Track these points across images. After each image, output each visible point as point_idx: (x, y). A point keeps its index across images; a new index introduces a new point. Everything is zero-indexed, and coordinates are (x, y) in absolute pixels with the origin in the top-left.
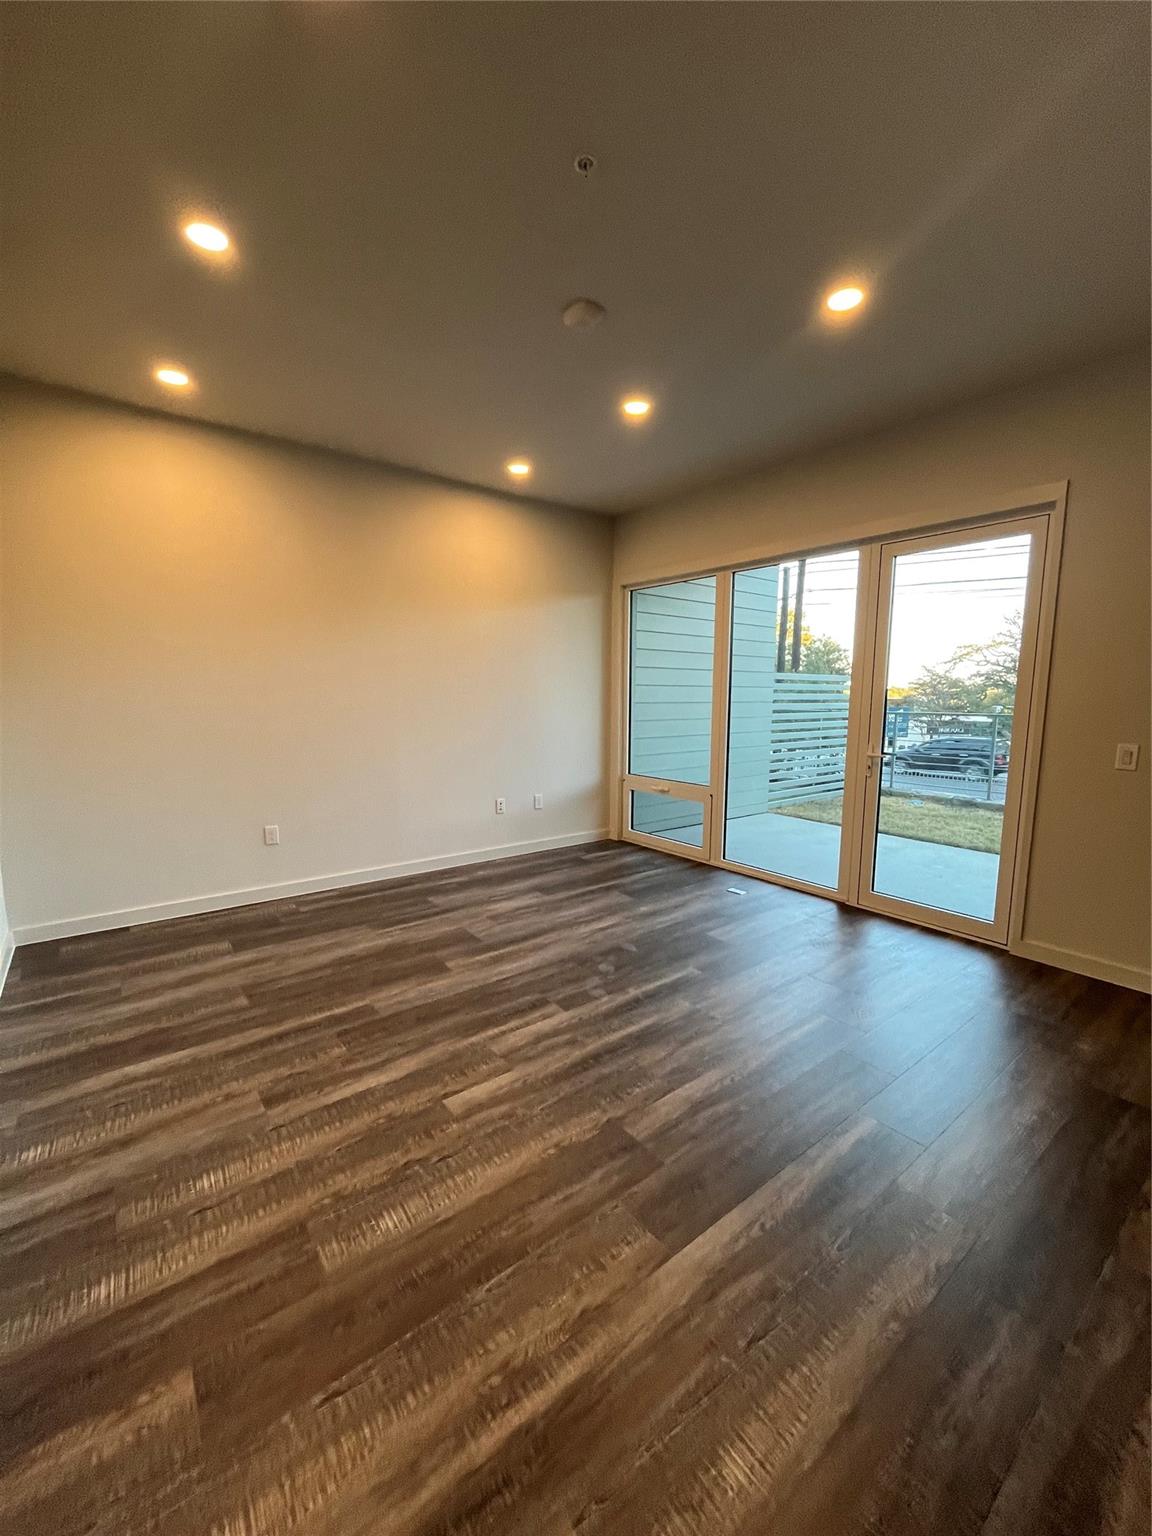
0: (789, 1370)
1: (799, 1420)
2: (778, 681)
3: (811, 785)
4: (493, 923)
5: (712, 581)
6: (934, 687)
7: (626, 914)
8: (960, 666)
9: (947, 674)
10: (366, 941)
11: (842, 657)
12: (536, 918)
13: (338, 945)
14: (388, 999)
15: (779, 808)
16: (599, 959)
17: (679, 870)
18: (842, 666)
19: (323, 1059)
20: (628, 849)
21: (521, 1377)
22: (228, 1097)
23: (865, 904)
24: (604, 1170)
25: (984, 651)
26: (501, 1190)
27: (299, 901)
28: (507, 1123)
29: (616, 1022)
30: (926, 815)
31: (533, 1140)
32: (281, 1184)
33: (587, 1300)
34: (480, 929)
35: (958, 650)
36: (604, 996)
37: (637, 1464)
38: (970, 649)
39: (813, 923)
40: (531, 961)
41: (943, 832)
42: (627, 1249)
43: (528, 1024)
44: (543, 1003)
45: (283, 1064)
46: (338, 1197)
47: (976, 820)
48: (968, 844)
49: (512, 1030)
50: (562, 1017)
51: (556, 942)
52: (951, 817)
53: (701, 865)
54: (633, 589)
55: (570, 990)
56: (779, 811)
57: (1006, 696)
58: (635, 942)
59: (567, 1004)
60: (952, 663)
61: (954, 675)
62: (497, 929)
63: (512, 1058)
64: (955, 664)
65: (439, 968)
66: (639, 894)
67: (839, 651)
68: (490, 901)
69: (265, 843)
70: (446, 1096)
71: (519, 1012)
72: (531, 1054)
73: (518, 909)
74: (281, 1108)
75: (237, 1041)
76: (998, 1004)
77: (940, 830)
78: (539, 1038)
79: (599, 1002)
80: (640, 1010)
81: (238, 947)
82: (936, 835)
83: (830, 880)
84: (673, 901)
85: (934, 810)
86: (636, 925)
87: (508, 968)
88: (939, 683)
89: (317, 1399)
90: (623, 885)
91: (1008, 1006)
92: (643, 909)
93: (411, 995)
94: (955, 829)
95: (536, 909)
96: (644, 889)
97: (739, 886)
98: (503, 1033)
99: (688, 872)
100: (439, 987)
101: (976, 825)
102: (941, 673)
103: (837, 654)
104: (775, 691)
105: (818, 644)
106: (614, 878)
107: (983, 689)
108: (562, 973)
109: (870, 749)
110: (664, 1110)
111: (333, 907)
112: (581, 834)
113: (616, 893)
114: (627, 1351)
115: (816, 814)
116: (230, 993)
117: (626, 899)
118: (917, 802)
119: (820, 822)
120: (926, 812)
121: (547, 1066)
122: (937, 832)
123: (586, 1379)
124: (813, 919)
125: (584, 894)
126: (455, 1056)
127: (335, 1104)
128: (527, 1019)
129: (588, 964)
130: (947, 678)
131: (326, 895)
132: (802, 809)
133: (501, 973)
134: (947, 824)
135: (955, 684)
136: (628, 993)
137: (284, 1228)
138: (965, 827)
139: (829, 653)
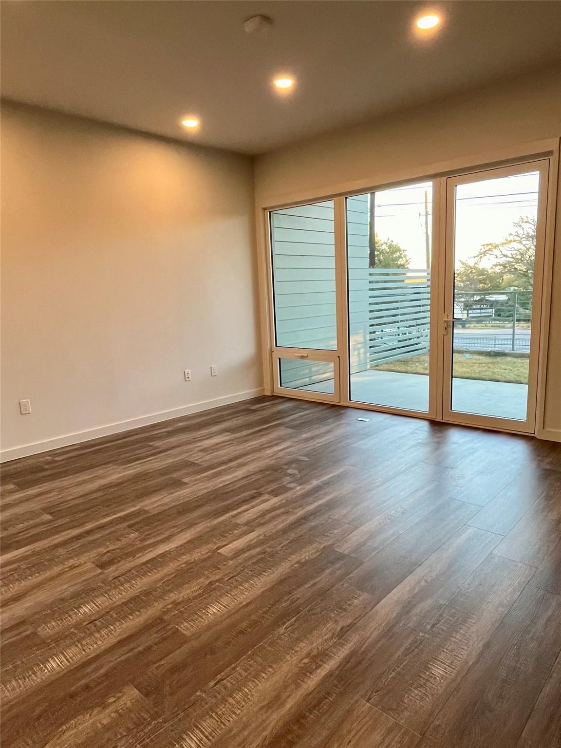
0: (454, 633)
1: (464, 649)
2: (370, 275)
3: (395, 349)
4: (205, 454)
5: (331, 204)
6: (468, 275)
7: (294, 440)
8: (485, 259)
9: (476, 266)
10: (116, 474)
11: (402, 256)
12: (232, 448)
13: (98, 477)
14: (153, 504)
15: (377, 366)
16: (286, 467)
17: (320, 411)
18: (402, 263)
19: (124, 541)
20: (280, 400)
21: (318, 658)
22: (72, 568)
23: (446, 420)
24: (330, 570)
25: (500, 247)
26: (274, 586)
27: (53, 453)
28: (263, 556)
29: (310, 499)
30: (475, 363)
31: (283, 562)
32: (136, 603)
33: (342, 624)
34: (197, 458)
35: (482, 247)
36: (298, 486)
37: (390, 677)
38: (490, 247)
39: (416, 433)
40: (240, 473)
41: (487, 373)
42: (355, 601)
43: (253, 507)
44: (260, 494)
45: (100, 546)
46: (176, 604)
47: (507, 364)
48: (503, 379)
49: (245, 511)
50: (275, 501)
51: (253, 461)
52: (491, 363)
53: (334, 406)
54: (270, 210)
55: (273, 486)
56: (377, 368)
57: (516, 280)
58: (307, 455)
59: (275, 493)
60: (479, 258)
61: (481, 266)
62: (208, 457)
63: (251, 526)
64: (481, 257)
65: (178, 484)
66: (299, 427)
67: (400, 251)
68: (195, 440)
69: (21, 413)
70: (218, 548)
71: (245, 501)
72: (262, 521)
73: (217, 444)
74: (112, 568)
75: (58, 539)
76: (534, 465)
77: (485, 371)
78: (264, 514)
79: (295, 490)
80: (323, 492)
81: (22, 486)
82: (483, 375)
83: (424, 407)
84: (324, 429)
85: (479, 360)
86: (301, 446)
87: (228, 478)
88: (471, 272)
89: (212, 684)
90: (286, 423)
91: (538, 466)
92: (304, 436)
93: (167, 500)
94: (496, 370)
95: (231, 442)
96: (301, 424)
97: (364, 416)
98: (240, 513)
99: (327, 411)
100: (183, 494)
101: (508, 368)
102: (472, 265)
103: (398, 254)
104: (370, 282)
105: (384, 247)
106: (278, 419)
107: (501, 275)
108: (264, 477)
109: (445, 317)
110: (354, 539)
111: (80, 455)
112: (244, 393)
113: (283, 428)
114: (370, 640)
115: (402, 368)
116: (33, 514)
117: (289, 431)
118: (468, 356)
119: (406, 373)
120: (475, 361)
121: (276, 526)
122: (484, 373)
123: (352, 654)
124: (416, 431)
125: (260, 431)
126: (214, 528)
127: (147, 562)
128: (253, 503)
129: (280, 471)
130: (476, 268)
131: (72, 448)
132: (392, 365)
133: (224, 481)
134: (489, 368)
135: (482, 272)
136: (311, 484)
137: (150, 621)
138: (501, 368)
139: (393, 253)
